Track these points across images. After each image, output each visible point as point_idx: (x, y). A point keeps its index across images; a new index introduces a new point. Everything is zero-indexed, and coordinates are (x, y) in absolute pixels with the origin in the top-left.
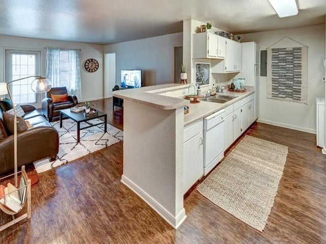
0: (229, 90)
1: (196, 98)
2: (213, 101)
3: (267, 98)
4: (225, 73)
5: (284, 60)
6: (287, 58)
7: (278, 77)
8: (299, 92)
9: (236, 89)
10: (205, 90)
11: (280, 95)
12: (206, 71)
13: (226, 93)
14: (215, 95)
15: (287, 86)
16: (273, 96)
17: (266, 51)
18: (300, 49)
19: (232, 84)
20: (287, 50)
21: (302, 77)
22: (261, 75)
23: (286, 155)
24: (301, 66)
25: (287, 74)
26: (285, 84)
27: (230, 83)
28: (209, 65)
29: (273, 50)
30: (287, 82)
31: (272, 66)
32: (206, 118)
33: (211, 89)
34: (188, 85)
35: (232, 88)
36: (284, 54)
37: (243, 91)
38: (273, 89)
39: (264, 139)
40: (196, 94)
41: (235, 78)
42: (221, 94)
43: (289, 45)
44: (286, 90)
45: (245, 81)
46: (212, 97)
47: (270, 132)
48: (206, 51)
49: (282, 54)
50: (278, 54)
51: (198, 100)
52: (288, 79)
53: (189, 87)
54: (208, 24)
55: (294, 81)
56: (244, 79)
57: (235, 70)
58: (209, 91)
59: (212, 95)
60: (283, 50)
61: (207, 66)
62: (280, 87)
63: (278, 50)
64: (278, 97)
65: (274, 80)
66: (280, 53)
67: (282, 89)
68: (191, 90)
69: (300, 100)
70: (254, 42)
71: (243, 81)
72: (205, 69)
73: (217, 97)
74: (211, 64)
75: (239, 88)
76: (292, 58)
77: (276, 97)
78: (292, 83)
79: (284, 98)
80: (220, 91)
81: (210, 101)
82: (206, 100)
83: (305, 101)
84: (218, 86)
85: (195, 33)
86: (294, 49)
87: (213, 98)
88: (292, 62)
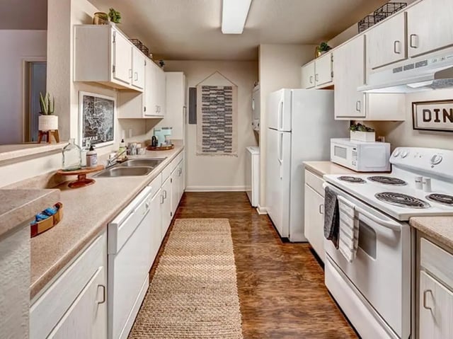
0: (149, 150)
1: (84, 174)
2: (122, 175)
3: (197, 154)
4: (144, 117)
5: (216, 101)
6: (218, 99)
7: (209, 125)
8: (229, 142)
9: (159, 146)
10: (105, 152)
11: (211, 149)
12: (106, 113)
13: (144, 154)
14: (126, 160)
15: (218, 136)
16: (204, 151)
17: (196, 89)
18: (230, 88)
19: (154, 138)
20: (219, 88)
21: (233, 123)
22: (190, 123)
23: (230, 233)
24: (231, 110)
25: (219, 120)
26: (216, 133)
27: (148, 137)
28: (112, 102)
29: (203, 87)
30: (219, 131)
31: (203, 109)
32: (113, 222)
33: (117, 149)
34: (61, 146)
35: (153, 146)
36: (215, 94)
37: (171, 148)
38: (204, 141)
39: (199, 217)
40: (84, 163)
41: (157, 127)
42: (135, 157)
43: (220, 82)
44: (217, 142)
45: (172, 132)
46: (120, 166)
47: (204, 203)
48: (108, 67)
49: (213, 94)
50: (208, 93)
51: (88, 177)
52: (220, 126)
53: (63, 151)
54: (112, 10)
55: (225, 128)
56: (171, 128)
57: (157, 114)
58: (113, 155)
59: (120, 162)
60: (214, 88)
61: (109, 104)
62: (211, 138)
63: (210, 88)
64: (210, 151)
65: (204, 129)
66: (211, 92)
67: (214, 140)
68: (71, 157)
69: (231, 152)
70: (182, 73)
71: (169, 132)
72: (104, 110)
73: (129, 165)
74: (117, 101)
75: (164, 144)
76: (223, 99)
77: (207, 151)
78: (223, 131)
79: (215, 151)
80: (134, 151)
81: (117, 175)
82: (107, 174)
83: (235, 153)
84: (129, 144)
85: (79, 23)
86: (225, 88)
87: (122, 167)
88: (223, 104)
